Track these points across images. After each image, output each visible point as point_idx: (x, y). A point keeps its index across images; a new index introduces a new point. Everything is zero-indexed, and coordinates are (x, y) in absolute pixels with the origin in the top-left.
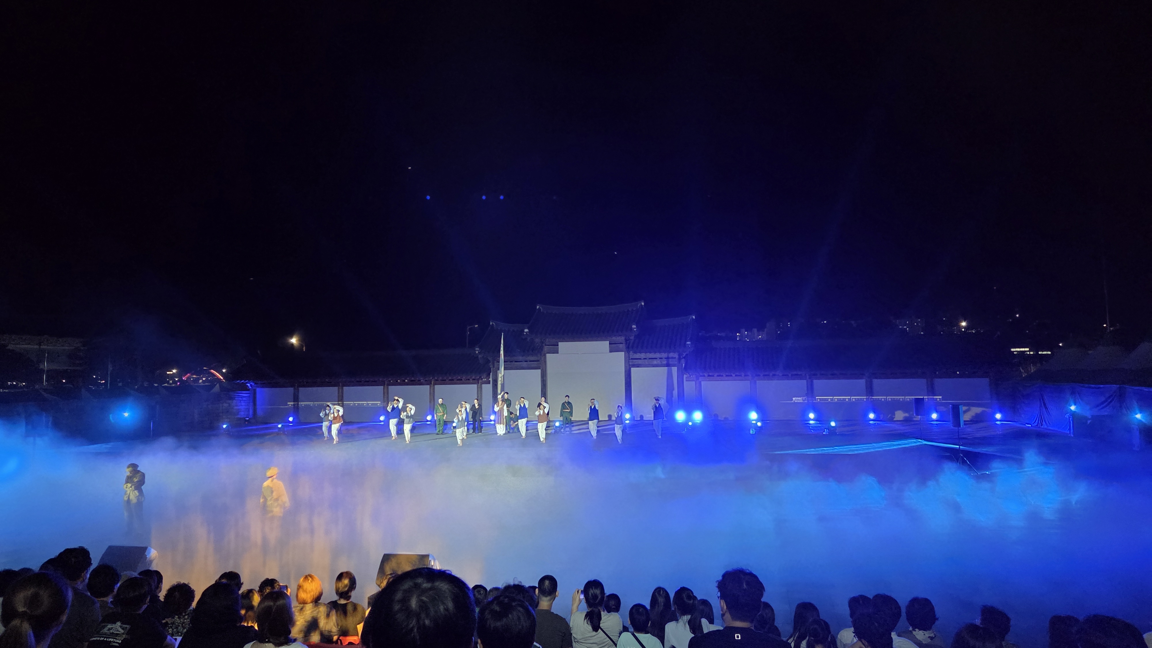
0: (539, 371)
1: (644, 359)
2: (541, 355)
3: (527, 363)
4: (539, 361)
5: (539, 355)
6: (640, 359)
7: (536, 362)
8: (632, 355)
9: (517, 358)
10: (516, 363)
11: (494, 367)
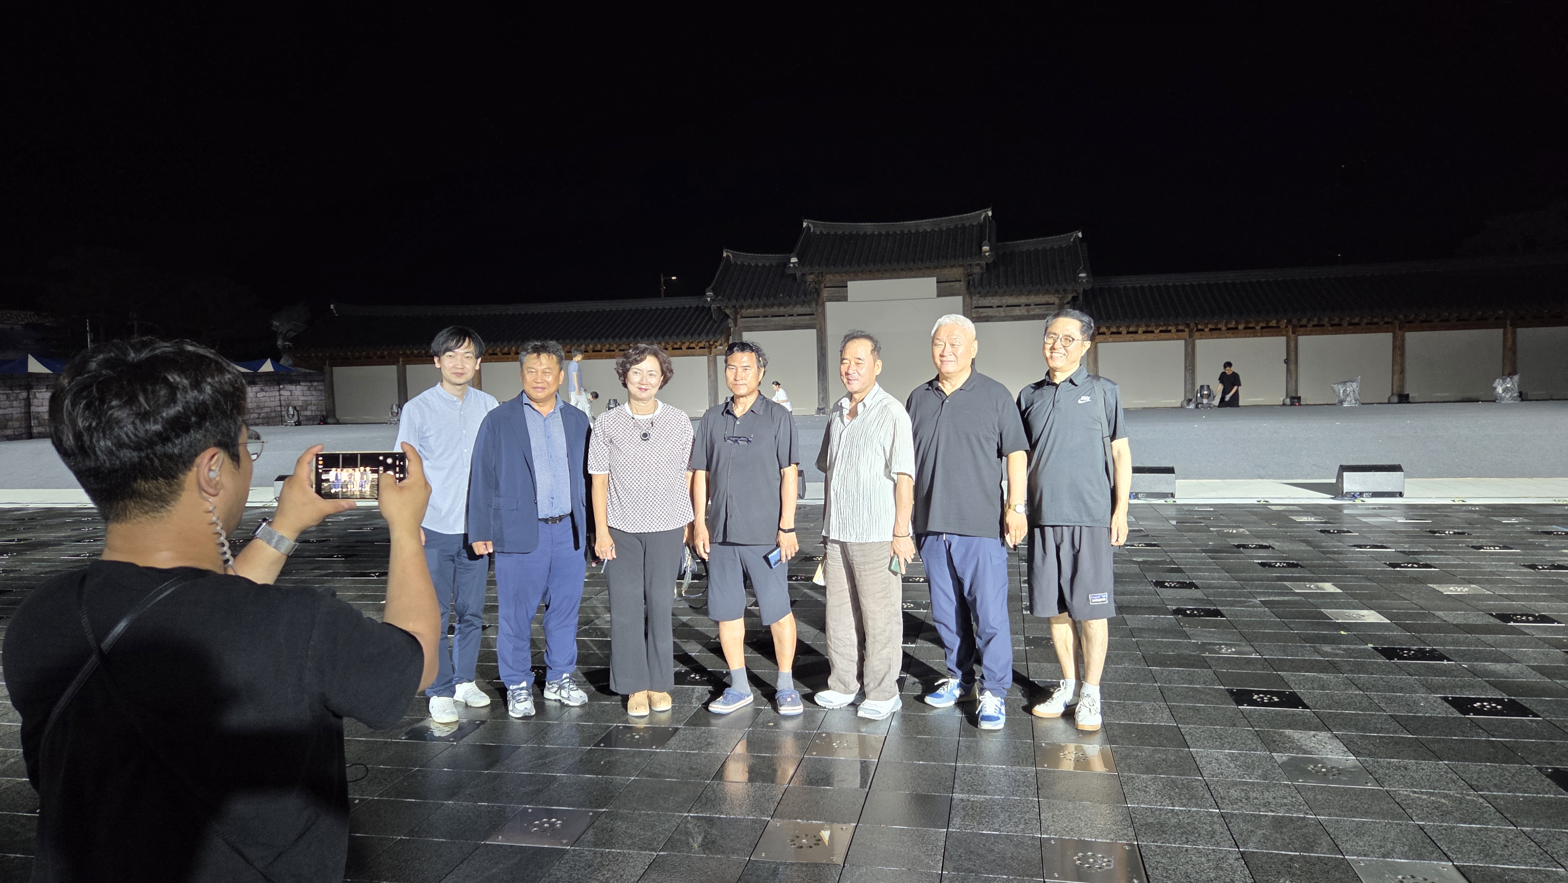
0: (813, 332)
1: (998, 307)
2: (817, 304)
3: (792, 318)
4: (813, 314)
5: (814, 305)
6: (991, 307)
7: (807, 317)
8: (978, 301)
9: (775, 310)
10: (773, 319)
11: (736, 326)
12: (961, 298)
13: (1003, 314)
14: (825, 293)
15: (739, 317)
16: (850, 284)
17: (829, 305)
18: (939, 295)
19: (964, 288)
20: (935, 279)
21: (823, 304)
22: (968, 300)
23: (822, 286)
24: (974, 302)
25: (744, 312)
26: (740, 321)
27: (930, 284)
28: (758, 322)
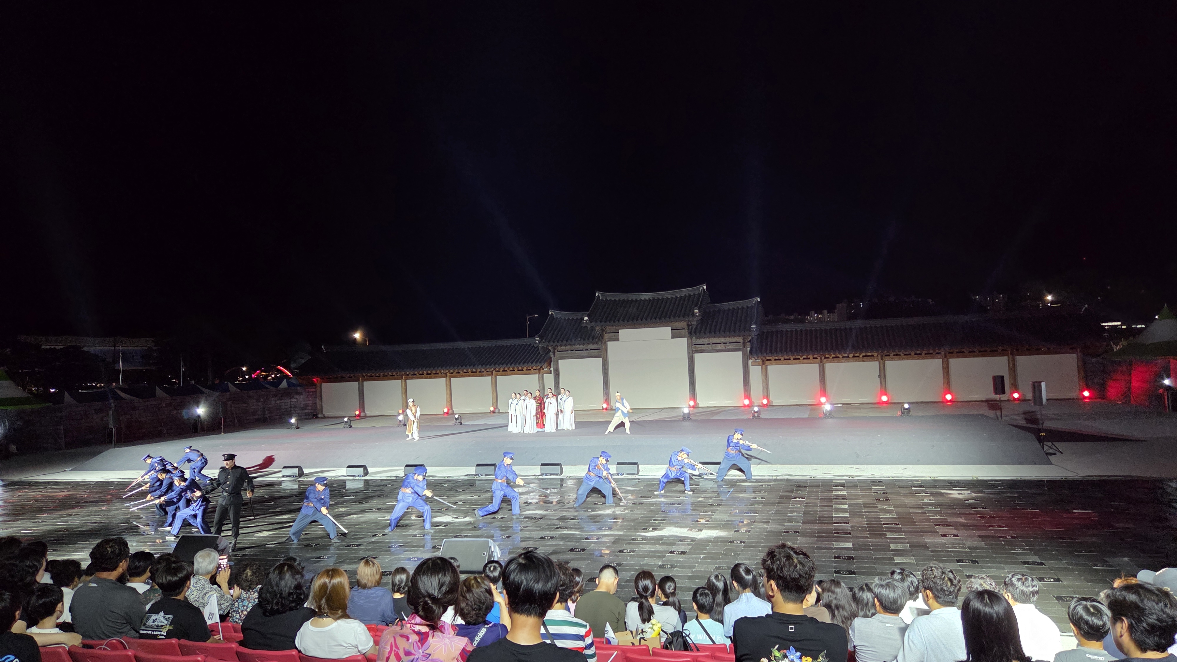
0: (600, 360)
1: (708, 344)
2: (602, 343)
3: (587, 351)
4: (600, 349)
5: (600, 343)
6: (704, 344)
7: (597, 350)
8: (695, 340)
9: (578, 347)
10: (577, 352)
11: (554, 356)
12: (686, 339)
13: (710, 348)
14: (606, 336)
15: (556, 351)
16: (620, 331)
17: (608, 343)
18: (672, 338)
19: (687, 333)
20: (670, 328)
21: (606, 343)
22: (690, 340)
23: (604, 332)
24: (693, 341)
25: (559, 348)
26: (556, 353)
27: (666, 331)
28: (567, 354)
